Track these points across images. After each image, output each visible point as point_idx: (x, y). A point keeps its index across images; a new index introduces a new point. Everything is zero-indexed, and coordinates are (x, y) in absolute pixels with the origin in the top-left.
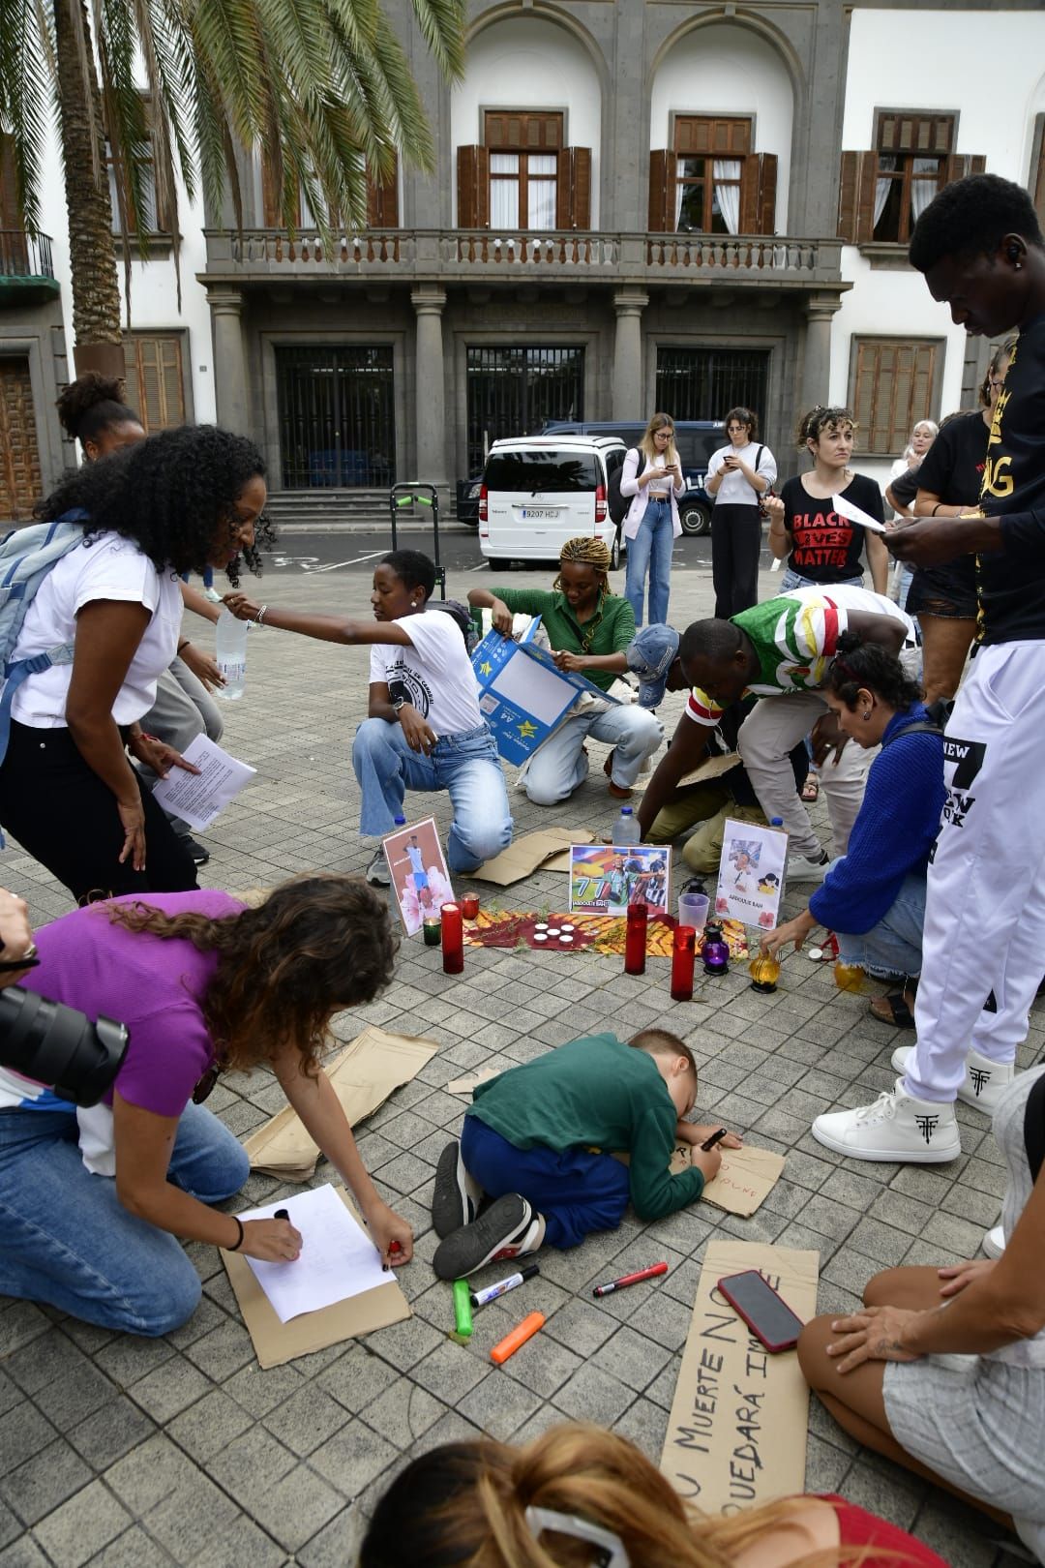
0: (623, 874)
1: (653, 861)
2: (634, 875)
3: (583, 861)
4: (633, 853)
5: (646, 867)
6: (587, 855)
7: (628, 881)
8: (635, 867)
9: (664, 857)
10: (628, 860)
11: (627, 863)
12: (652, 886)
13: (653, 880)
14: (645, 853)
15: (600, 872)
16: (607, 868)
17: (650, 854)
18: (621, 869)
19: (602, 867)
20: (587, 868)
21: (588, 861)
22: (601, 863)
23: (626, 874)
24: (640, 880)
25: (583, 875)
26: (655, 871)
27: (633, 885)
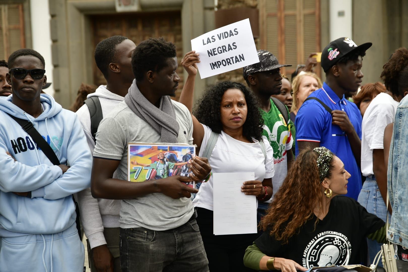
0: (165, 163)
1: (184, 154)
2: (172, 164)
3: (137, 155)
4: (171, 149)
5: (180, 158)
6: (140, 151)
7: (168, 168)
8: (172, 159)
9: (192, 152)
10: (167, 154)
11: (167, 156)
12: (184, 171)
13: (185, 167)
14: (179, 149)
15: (149, 162)
16: (154, 160)
17: (183, 150)
18: (163, 160)
19: (150, 158)
20: (140, 160)
21: (141, 155)
22: (150, 156)
23: (167, 163)
24: (176, 167)
25: (137, 164)
26: (186, 160)
27: (171, 171)
